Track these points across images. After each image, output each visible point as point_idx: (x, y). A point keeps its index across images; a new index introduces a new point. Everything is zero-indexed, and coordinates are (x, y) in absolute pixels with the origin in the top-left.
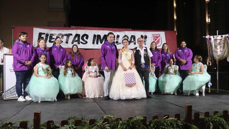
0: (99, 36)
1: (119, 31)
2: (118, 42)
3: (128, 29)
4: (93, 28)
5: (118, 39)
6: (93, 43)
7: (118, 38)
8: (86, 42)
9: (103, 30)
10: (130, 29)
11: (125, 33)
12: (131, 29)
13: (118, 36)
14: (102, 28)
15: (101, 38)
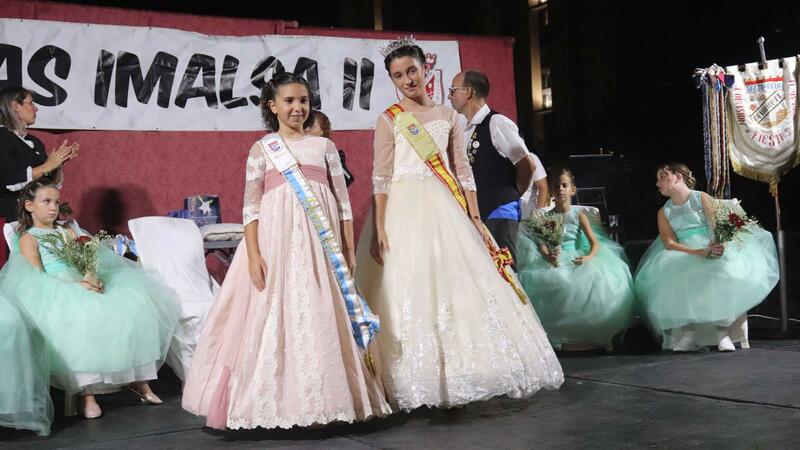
0: (129, 60)
1: (237, 33)
2: (231, 91)
3: (284, 24)
4: (95, 10)
5: (232, 80)
6: (100, 100)
7: (229, 76)
8: (61, 96)
9: (150, 24)
10: (290, 24)
11: (266, 48)
12: (296, 24)
13: (231, 64)
14: (144, 13)
15: (139, 69)
